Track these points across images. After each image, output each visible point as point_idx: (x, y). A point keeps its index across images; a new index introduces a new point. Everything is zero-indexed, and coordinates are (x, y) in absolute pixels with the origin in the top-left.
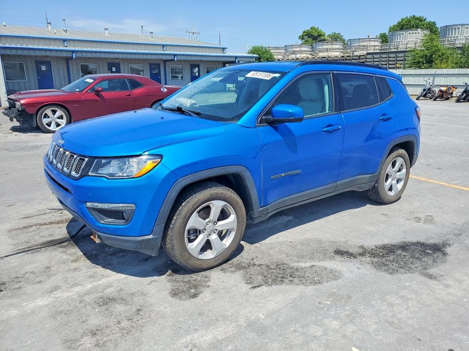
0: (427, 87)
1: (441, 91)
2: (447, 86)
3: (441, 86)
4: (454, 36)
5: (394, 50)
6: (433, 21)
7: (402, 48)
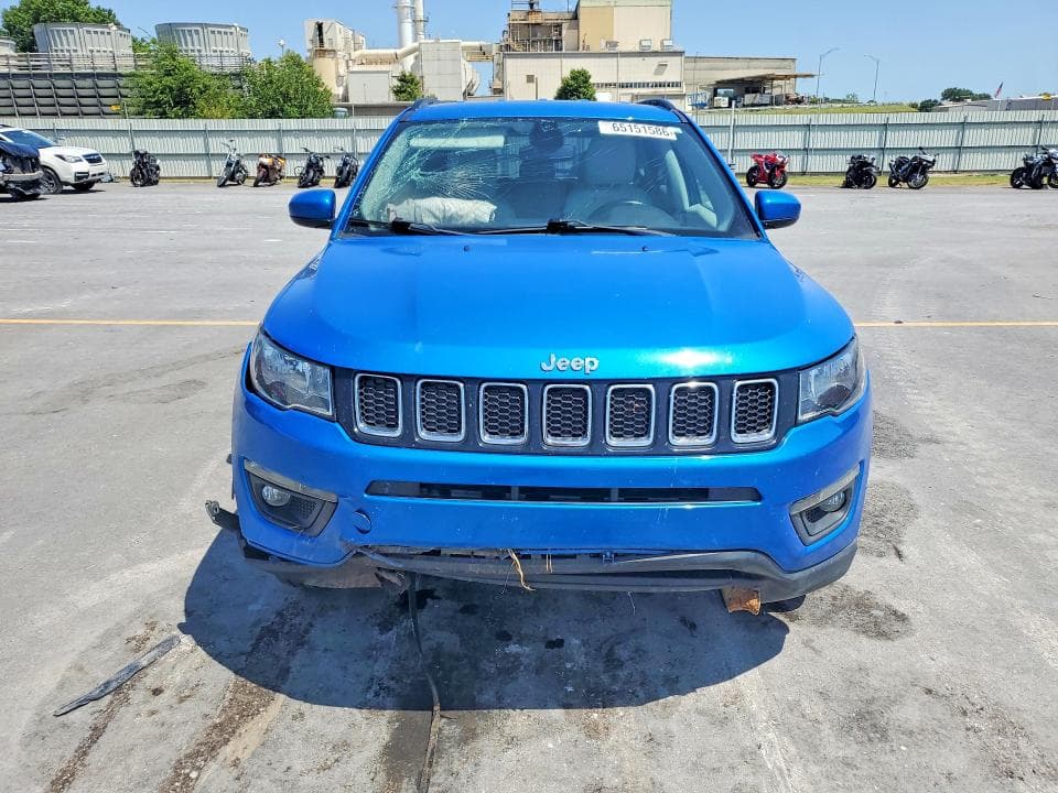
0: (234, 159)
1: (262, 166)
2: (270, 155)
3: (261, 156)
4: (191, 47)
5: (61, 70)
6: (107, 8)
7: (81, 66)
